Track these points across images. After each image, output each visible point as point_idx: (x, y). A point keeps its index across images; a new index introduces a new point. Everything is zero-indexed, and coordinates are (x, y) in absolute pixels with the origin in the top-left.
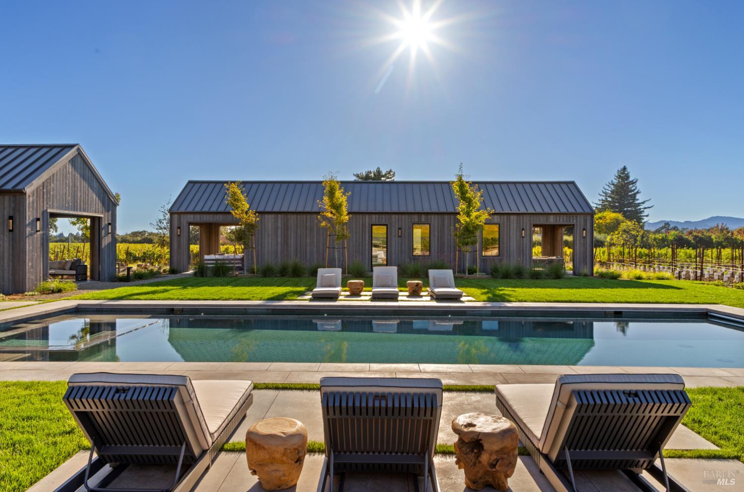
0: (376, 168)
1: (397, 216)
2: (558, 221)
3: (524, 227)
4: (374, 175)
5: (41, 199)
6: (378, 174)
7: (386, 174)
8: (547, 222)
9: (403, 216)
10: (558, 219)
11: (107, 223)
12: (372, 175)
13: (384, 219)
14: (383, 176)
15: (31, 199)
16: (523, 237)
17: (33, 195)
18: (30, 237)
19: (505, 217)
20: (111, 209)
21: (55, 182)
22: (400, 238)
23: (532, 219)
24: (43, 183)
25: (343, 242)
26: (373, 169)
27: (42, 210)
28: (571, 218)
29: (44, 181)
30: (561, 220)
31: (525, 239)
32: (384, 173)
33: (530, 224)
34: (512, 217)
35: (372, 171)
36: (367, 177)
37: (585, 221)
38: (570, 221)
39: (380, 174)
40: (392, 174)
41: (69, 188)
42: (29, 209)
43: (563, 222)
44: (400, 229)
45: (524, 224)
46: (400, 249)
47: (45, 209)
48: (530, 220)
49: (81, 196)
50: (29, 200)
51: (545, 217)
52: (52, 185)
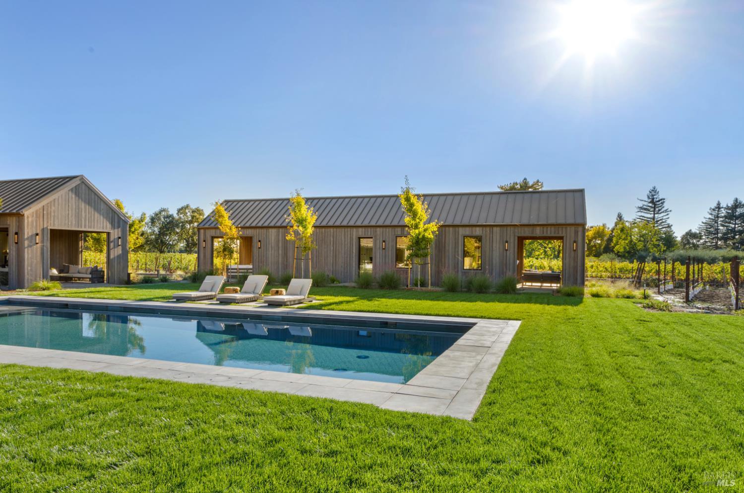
0: (523, 179)
1: (381, 229)
2: (545, 233)
3: (508, 240)
4: (520, 186)
5: (41, 219)
6: (525, 185)
7: (533, 186)
8: (533, 233)
9: (387, 229)
10: (545, 231)
11: (116, 237)
12: (518, 186)
13: (370, 232)
14: (531, 187)
15: (30, 219)
16: (507, 250)
17: (33, 216)
18: (29, 248)
19: (488, 229)
20: (121, 225)
21: (56, 205)
22: (384, 250)
23: (516, 230)
24: (43, 206)
25: (308, 254)
26: (520, 180)
27: (42, 227)
28: (560, 229)
29: (44, 204)
30: (549, 232)
31: (508, 252)
32: (531, 184)
33: (515, 236)
34: (495, 229)
35: (518, 182)
36: (513, 188)
37: (576, 232)
38: (558, 233)
39: (526, 185)
40: (540, 184)
41: (72, 210)
42: (28, 227)
43: (551, 233)
44: (384, 241)
45: (508, 237)
46: (384, 261)
47: (45, 226)
48: (514, 233)
49: (86, 216)
50: (28, 221)
51: (531, 229)
52: (53, 208)
